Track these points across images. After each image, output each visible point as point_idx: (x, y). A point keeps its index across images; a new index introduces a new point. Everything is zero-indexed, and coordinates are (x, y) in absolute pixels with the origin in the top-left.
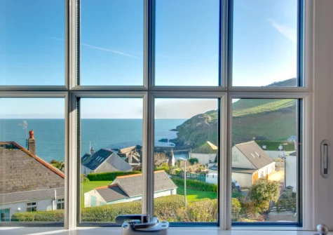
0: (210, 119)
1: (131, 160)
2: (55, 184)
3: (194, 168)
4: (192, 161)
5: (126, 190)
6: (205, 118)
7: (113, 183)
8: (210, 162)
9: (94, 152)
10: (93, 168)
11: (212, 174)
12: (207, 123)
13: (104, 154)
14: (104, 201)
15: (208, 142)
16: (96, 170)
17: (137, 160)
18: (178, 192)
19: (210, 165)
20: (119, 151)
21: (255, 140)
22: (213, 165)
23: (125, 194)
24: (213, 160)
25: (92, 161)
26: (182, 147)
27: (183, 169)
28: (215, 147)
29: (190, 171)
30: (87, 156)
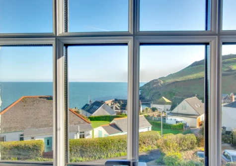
2: (77, 122)
3: (156, 114)
4: (154, 110)
5: (120, 127)
6: (159, 82)
7: (111, 123)
8: (167, 110)
9: (92, 103)
10: (92, 113)
11: (170, 118)
12: (160, 85)
13: (98, 104)
14: (107, 134)
15: (163, 97)
16: (93, 115)
17: (119, 108)
18: (152, 129)
19: (167, 112)
22: (169, 112)
23: (120, 130)
24: (169, 109)
25: (91, 108)
26: (144, 100)
27: (149, 114)
28: (167, 101)
29: (153, 116)
30: (87, 105)
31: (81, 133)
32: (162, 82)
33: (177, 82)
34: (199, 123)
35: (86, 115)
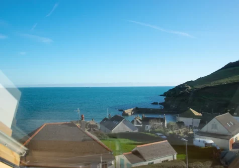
0: (190, 88)
1: (136, 122)
5: (143, 155)
6: (186, 88)
12: (187, 91)
14: (130, 163)
15: (191, 109)
16: (112, 131)
17: (140, 122)
20: (124, 112)
21: (230, 112)
27: (175, 131)
28: (196, 113)
29: (180, 133)
30: (106, 119)
31: (103, 163)
33: (208, 87)
34: (233, 145)
35: (105, 131)
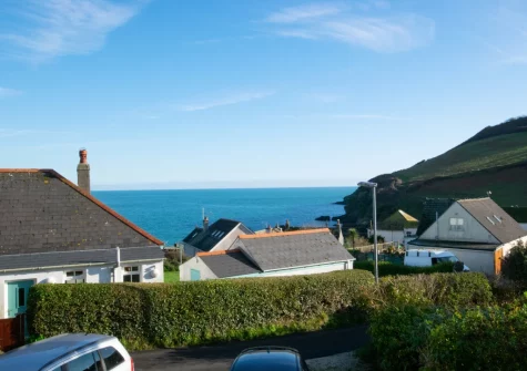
2: (121, 242)
3: (379, 248)
5: (256, 258)
6: (391, 181)
7: (232, 247)
8: (409, 235)
9: (210, 225)
11: (415, 251)
12: (393, 187)
15: (401, 212)
19: (408, 240)
22: (414, 239)
23: (256, 267)
24: (414, 233)
28: (411, 219)
30: (197, 230)
31: (126, 269)
32: (400, 181)
33: (440, 179)
